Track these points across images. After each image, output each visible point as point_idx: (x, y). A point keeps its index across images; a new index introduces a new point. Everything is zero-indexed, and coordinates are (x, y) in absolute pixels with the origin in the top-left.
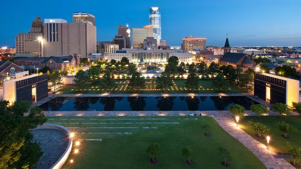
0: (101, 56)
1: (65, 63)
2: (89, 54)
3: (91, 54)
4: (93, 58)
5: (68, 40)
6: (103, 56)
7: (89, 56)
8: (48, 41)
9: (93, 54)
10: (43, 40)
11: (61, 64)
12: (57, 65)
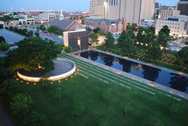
0: (153, 23)
1: (112, 26)
2: (142, 20)
3: (144, 20)
4: (145, 24)
5: (125, 4)
6: (155, 23)
7: (142, 22)
8: (110, 5)
9: (145, 20)
10: (107, 3)
11: (109, 26)
12: (107, 26)
